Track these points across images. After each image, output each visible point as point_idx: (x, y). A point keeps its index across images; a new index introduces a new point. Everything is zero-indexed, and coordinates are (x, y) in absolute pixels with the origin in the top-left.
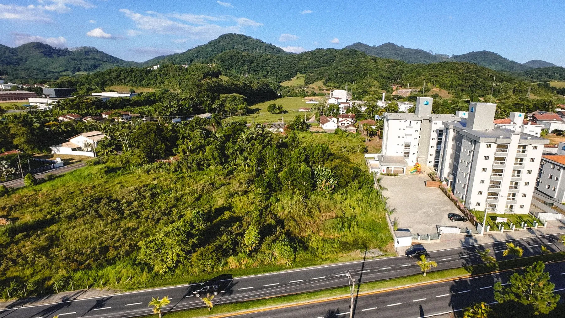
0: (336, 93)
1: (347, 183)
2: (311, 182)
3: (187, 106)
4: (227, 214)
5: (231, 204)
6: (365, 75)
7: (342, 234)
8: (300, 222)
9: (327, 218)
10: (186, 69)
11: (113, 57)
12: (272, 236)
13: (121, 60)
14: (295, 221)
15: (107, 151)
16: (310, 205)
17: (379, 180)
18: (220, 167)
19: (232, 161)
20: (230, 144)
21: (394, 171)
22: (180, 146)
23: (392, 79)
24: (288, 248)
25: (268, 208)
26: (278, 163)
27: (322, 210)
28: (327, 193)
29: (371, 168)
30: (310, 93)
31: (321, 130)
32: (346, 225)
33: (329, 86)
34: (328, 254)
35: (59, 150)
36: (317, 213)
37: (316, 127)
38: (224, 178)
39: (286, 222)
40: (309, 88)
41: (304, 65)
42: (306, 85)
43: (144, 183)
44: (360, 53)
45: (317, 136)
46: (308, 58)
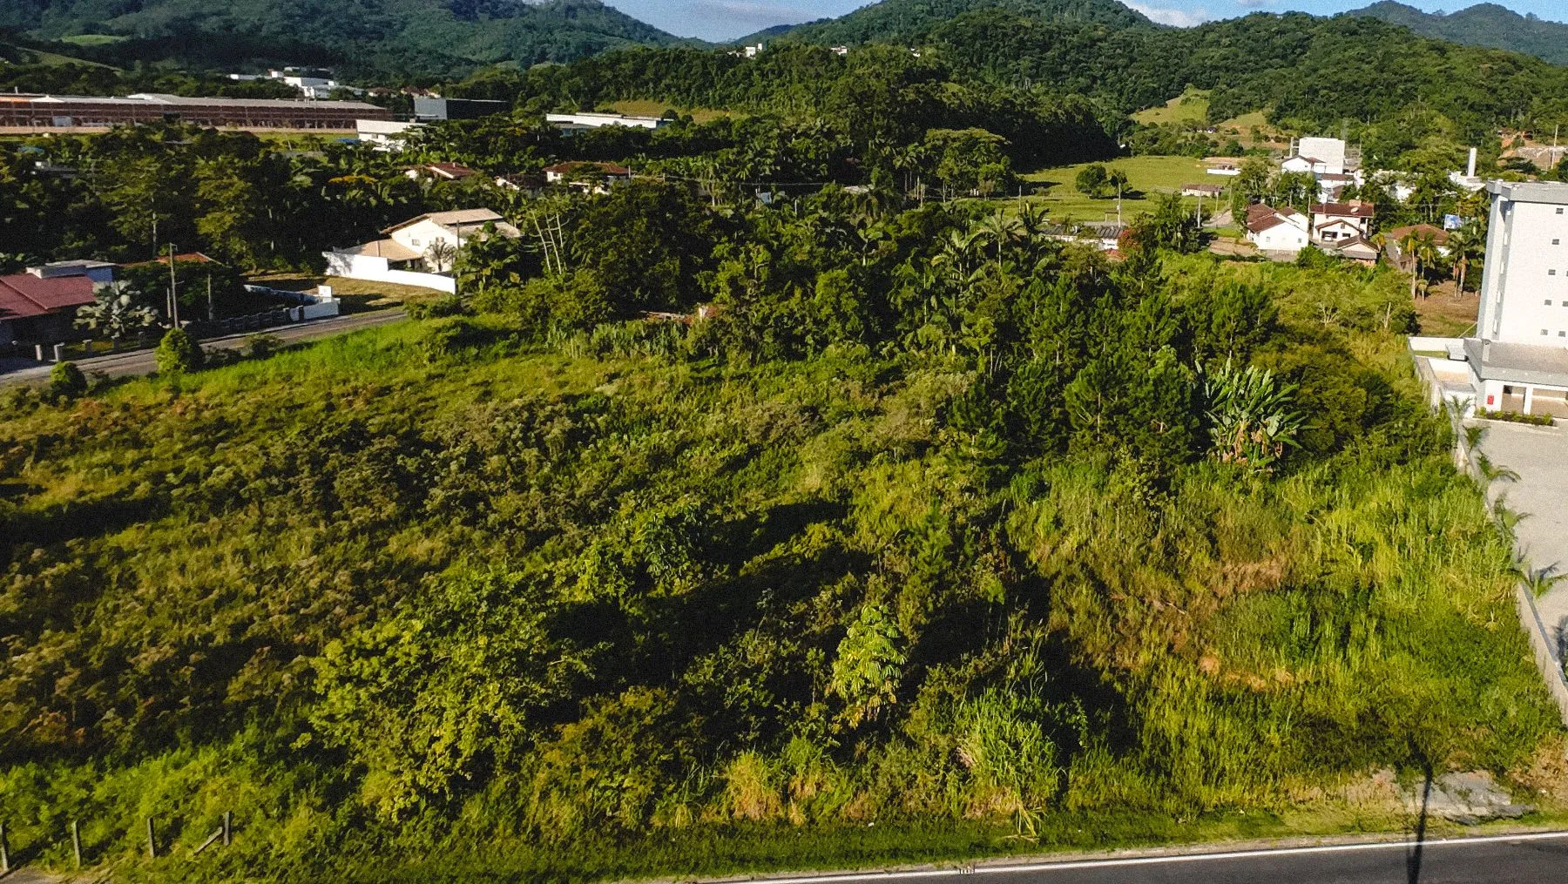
0: (1309, 145)
1: (1341, 440)
2: (1186, 422)
3: (811, 155)
4: (818, 534)
5: (850, 494)
6: (1409, 96)
7: (1305, 673)
8: (1123, 596)
9: (1246, 584)
10: (843, 58)
11: (642, 25)
12: (979, 655)
13: (665, 34)
14: (1101, 587)
15: (487, 272)
16: (1174, 517)
17: (1474, 436)
18: (863, 349)
19: (907, 332)
20: (906, 269)
21: (1535, 403)
22: (726, 264)
23: (1500, 112)
24: (1029, 735)
25: (993, 521)
26: (1072, 345)
27: (1226, 548)
28: (1251, 471)
29: (1436, 388)
30: (1223, 145)
31: (1246, 252)
32: (1328, 629)
33: (1286, 128)
34: (1232, 781)
35: (348, 265)
36: (1201, 559)
37: (1234, 240)
38: (863, 393)
39: (1057, 593)
40: (1222, 132)
41: (1209, 63)
42: (1213, 122)
43: (567, 390)
44: (1394, 30)
45: (1232, 271)
46: (1226, 41)
